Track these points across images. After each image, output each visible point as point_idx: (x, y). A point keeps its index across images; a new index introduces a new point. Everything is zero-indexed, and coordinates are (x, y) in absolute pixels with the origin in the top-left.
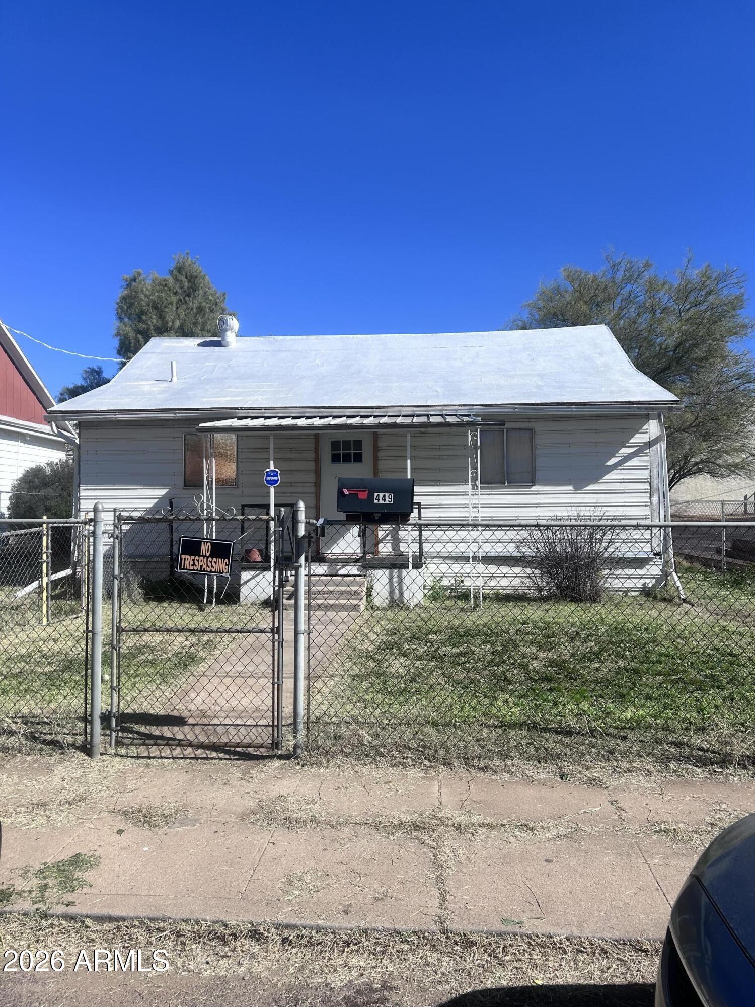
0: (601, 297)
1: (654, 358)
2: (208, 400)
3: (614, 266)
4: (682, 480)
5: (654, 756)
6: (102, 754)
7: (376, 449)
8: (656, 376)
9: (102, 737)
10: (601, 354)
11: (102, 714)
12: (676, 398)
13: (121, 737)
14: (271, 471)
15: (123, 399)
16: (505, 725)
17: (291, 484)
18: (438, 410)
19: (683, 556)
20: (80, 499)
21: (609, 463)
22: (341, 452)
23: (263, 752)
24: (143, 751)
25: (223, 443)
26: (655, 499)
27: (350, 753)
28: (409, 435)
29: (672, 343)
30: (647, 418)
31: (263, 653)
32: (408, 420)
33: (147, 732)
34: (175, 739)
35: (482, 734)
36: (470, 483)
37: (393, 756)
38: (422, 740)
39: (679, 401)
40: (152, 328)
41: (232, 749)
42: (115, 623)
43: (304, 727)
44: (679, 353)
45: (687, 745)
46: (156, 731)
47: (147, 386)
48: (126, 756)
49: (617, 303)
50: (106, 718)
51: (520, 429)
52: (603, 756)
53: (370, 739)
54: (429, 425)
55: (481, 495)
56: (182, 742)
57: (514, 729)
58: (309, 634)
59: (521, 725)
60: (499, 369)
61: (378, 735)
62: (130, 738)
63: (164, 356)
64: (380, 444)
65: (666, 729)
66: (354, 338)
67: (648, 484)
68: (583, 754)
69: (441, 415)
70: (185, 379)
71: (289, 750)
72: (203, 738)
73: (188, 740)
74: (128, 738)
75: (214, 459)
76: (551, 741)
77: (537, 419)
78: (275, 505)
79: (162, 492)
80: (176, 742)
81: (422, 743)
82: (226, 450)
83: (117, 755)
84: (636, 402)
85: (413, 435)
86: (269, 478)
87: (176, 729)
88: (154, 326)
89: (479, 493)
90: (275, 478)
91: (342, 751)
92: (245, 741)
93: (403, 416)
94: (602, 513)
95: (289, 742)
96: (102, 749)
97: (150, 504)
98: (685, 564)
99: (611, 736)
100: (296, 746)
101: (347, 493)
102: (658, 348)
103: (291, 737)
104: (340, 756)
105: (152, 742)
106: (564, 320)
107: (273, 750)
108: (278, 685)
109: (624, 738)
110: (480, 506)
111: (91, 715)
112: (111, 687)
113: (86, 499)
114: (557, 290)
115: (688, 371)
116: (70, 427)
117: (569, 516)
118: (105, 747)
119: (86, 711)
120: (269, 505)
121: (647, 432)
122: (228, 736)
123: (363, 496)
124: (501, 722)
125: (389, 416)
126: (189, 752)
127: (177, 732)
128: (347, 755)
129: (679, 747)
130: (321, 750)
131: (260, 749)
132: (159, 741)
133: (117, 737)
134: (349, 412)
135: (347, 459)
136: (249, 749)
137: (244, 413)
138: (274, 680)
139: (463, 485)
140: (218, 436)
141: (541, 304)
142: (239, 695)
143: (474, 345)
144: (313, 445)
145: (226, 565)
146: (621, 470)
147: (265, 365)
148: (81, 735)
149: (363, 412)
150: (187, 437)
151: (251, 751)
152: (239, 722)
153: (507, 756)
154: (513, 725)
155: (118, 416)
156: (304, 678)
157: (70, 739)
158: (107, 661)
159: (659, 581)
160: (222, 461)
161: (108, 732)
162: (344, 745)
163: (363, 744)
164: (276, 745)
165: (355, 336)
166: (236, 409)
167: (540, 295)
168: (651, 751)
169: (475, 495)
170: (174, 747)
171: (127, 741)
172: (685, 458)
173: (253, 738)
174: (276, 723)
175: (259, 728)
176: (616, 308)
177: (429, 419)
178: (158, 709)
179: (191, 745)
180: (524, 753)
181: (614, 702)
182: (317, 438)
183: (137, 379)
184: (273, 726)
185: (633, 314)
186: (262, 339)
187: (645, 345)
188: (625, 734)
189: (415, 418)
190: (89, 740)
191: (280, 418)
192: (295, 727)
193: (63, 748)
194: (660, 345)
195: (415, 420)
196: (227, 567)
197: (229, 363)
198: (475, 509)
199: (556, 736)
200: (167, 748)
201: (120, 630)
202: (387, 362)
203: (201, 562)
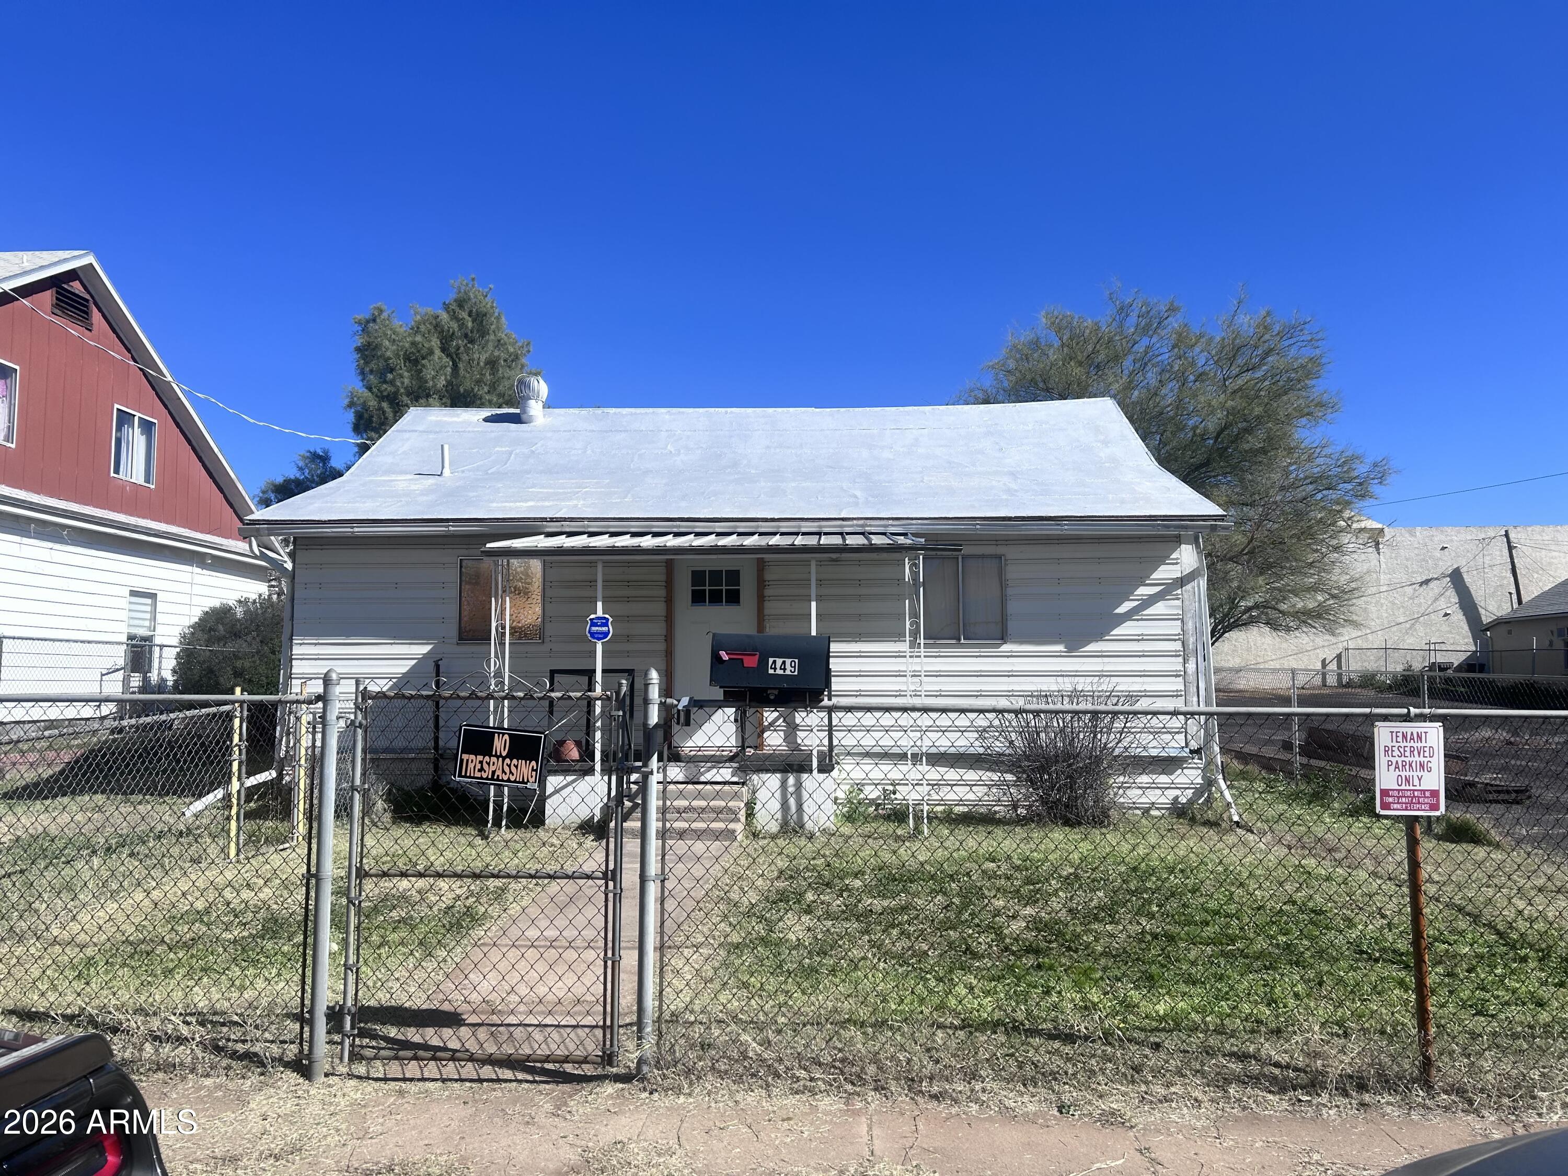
0: (1101, 357)
1: (1185, 448)
2: (500, 505)
3: (1122, 308)
4: (1226, 635)
5: (1203, 1074)
6: (326, 1075)
7: (761, 584)
8: (1188, 474)
9: (327, 1046)
10: (1106, 443)
11: (328, 1007)
12: (1220, 511)
13: (359, 1046)
14: (598, 618)
15: (364, 502)
16: (970, 1026)
17: (628, 638)
18: (858, 526)
19: (1233, 753)
20: (291, 660)
21: (1122, 609)
22: (707, 588)
23: (588, 1070)
24: (394, 1069)
25: (522, 573)
26: (1191, 666)
27: (726, 1072)
28: (813, 564)
29: (1212, 425)
30: (1178, 541)
31: (590, 911)
32: (812, 541)
33: (400, 1037)
34: (445, 1049)
35: (934, 1041)
36: (908, 638)
37: (793, 1076)
38: (840, 1050)
39: (1225, 516)
40: (402, 390)
41: (539, 1065)
42: (354, 863)
43: (654, 1031)
44: (1222, 442)
45: (1255, 1058)
46: (413, 1035)
47: (403, 482)
48: (366, 1078)
49: (1128, 363)
50: (335, 1016)
51: (983, 556)
52: (1124, 1075)
53: (758, 1049)
54: (845, 549)
55: (925, 656)
56: (458, 1054)
57: (983, 1032)
58: (663, 881)
59: (995, 1025)
60: (949, 462)
61: (769, 1042)
62: (373, 1047)
63: (431, 436)
64: (768, 576)
65: (1220, 1031)
66: (726, 413)
67: (1179, 643)
68: (1093, 1072)
69: (863, 534)
70: (463, 472)
71: (629, 1067)
72: (491, 1048)
73: (467, 1051)
74: (369, 1047)
75: (508, 599)
76: (1042, 1050)
77: (1007, 541)
78: (604, 671)
79: (425, 649)
80: (448, 1055)
81: (840, 1055)
82: (526, 583)
83: (351, 1076)
84: (1161, 516)
85: (820, 563)
86: (594, 629)
87: (447, 1032)
88: (405, 388)
89: (923, 654)
90: (605, 629)
91: (713, 1068)
92: (559, 1052)
93: (804, 534)
94: (1110, 688)
95: (629, 1055)
96: (327, 1066)
97: (403, 667)
98: (1236, 765)
99: (1136, 1043)
100: (641, 1061)
101: (725, 656)
102: (1190, 434)
103: (631, 1045)
104: (710, 1077)
105: (409, 1053)
106: (1047, 390)
107: (604, 1067)
108: (613, 963)
109: (1157, 1047)
110: (923, 674)
111: (311, 1012)
112: (345, 965)
113: (301, 659)
114: (1035, 344)
115: (1235, 469)
116: (277, 544)
117: (1058, 691)
118: (332, 1062)
119: (303, 1005)
120: (594, 671)
121: (1177, 563)
122: (530, 1044)
123: (751, 662)
124: (963, 1021)
125: (782, 534)
126: (469, 1070)
127: (449, 1037)
128: (722, 1075)
129: (1242, 1061)
130: (680, 1066)
131: (583, 1066)
132: (421, 1053)
133: (352, 1045)
134: (720, 527)
135: (716, 598)
136: (565, 1065)
137: (556, 527)
138: (606, 954)
139: (895, 641)
140: (515, 562)
141: (1012, 364)
142: (551, 978)
143: (911, 426)
144: (663, 577)
145: (533, 770)
146: (1138, 620)
147: (589, 452)
148: (292, 1042)
149: (743, 527)
150: (464, 564)
151: (569, 1068)
152: (549, 1020)
153: (972, 1076)
154: (983, 1026)
155: (356, 529)
156: (655, 948)
157: (275, 1050)
158: (339, 923)
159: (1198, 792)
160: (520, 601)
161: (337, 1038)
162: (716, 1058)
163: (746, 1058)
164: (608, 1058)
165: (729, 410)
166: (544, 519)
167: (1011, 350)
168: (1198, 1067)
169: (917, 657)
170: (444, 1063)
171: (369, 1053)
172: (1232, 600)
173: (572, 1047)
174: (608, 1023)
175: (579, 1031)
176: (1126, 372)
177: (844, 539)
178: (419, 1001)
179: (472, 1059)
180: (1000, 1070)
181: (1137, 988)
182: (669, 565)
183: (388, 472)
184: (604, 1027)
185: (1154, 382)
186: (584, 412)
187: (1170, 428)
188: (1157, 1040)
189: (823, 537)
190: (306, 1052)
191: (613, 534)
192: (640, 1030)
193: (264, 1065)
194: (1195, 428)
195: (824, 540)
196: (534, 773)
197: (533, 448)
198: (916, 679)
199: (1051, 1042)
200: (432, 1063)
201: (362, 874)
202: (778, 450)
203: (494, 766)
